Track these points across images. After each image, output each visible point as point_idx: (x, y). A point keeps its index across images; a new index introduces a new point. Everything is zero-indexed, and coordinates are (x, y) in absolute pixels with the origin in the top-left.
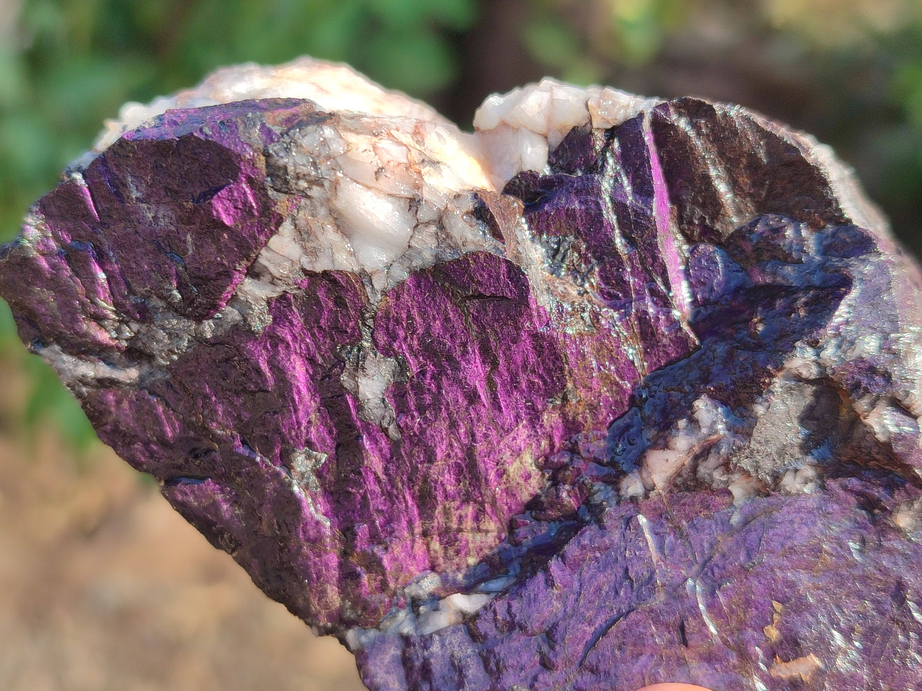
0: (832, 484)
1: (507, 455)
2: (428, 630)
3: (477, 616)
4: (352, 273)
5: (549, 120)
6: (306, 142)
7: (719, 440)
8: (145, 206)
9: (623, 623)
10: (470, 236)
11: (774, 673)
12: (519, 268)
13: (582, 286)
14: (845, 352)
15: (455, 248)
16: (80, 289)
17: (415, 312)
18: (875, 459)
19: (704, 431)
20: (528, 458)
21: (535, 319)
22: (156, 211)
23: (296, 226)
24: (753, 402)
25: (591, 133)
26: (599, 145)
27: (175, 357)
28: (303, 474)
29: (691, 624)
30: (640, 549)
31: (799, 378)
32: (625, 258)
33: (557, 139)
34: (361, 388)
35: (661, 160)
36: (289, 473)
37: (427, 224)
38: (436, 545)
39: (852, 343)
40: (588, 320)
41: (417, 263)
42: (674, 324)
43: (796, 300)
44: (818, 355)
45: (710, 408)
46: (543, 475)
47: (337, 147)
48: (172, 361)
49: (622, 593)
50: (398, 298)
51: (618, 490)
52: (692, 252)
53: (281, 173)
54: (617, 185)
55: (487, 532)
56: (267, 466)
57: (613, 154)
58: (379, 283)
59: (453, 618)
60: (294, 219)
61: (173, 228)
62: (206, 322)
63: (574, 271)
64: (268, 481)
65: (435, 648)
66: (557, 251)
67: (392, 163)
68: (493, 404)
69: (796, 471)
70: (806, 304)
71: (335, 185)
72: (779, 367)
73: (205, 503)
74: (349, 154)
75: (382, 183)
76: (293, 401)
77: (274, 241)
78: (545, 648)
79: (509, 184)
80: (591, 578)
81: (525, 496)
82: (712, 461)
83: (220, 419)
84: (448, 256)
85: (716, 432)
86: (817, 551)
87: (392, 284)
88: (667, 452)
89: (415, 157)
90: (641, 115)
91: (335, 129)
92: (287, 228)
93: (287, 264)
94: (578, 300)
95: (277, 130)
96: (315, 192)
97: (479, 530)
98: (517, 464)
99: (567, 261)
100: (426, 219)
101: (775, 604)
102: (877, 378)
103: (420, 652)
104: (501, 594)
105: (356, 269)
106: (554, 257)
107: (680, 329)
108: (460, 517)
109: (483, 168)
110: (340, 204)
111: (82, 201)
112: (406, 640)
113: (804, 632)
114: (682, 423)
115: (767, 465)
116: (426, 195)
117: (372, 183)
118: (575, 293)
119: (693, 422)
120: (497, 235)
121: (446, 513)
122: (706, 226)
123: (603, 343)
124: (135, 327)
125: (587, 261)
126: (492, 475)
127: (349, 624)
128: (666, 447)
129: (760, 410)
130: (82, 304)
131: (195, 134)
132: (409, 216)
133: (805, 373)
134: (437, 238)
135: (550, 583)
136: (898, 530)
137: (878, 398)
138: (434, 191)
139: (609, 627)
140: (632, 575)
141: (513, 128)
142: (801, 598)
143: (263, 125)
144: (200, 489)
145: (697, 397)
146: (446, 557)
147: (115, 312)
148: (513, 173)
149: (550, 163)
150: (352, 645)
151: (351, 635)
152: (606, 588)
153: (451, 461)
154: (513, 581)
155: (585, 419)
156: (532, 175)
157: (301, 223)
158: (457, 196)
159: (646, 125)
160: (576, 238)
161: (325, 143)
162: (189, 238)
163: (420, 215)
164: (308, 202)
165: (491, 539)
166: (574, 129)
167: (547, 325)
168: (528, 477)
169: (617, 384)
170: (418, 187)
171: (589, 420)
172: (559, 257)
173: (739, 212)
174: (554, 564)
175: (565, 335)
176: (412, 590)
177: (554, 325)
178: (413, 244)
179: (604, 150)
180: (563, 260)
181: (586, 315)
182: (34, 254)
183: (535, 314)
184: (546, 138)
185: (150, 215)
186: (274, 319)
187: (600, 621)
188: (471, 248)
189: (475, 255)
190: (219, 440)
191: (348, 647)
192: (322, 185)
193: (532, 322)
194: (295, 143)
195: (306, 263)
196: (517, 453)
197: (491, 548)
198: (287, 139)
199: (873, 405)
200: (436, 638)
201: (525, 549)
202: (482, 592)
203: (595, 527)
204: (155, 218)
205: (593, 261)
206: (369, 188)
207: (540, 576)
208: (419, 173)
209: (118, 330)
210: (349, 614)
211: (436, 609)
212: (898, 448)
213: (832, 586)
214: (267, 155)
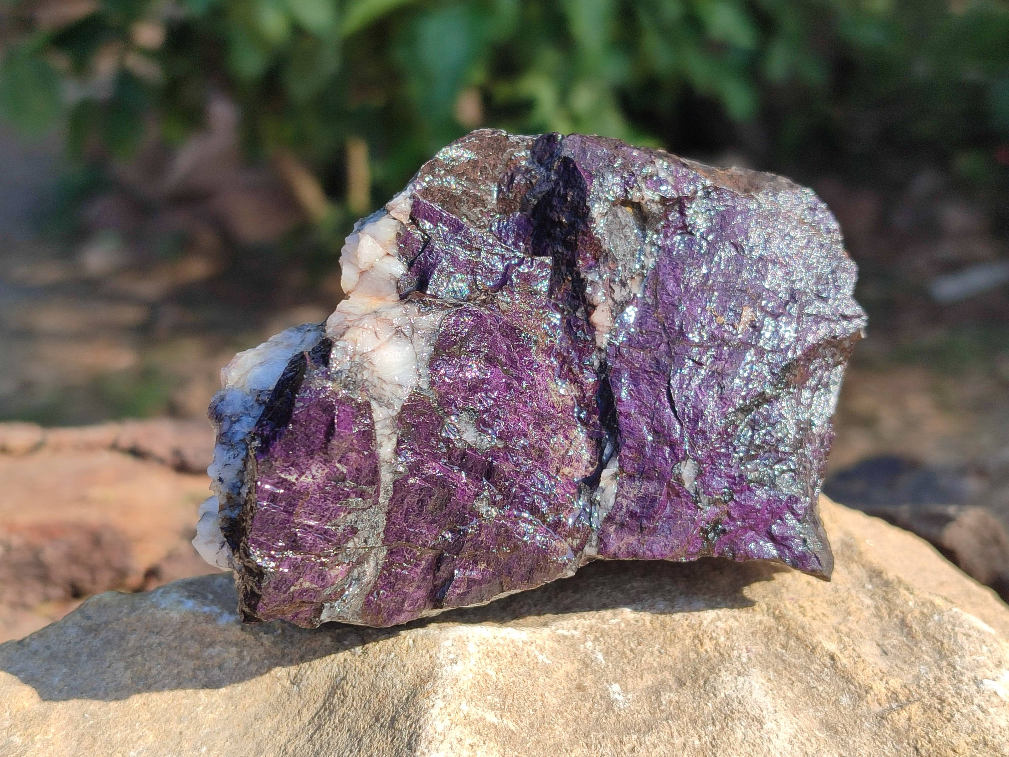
2: (612, 502)
3: (621, 468)
5: (382, 247)
8: (303, 478)
22: (311, 473)
23: (375, 399)
24: (601, 247)
33: (395, 249)
34: (468, 441)
36: (485, 518)
37: (413, 334)
41: (426, 359)
43: (559, 193)
46: (566, 385)
49: (657, 381)
50: (436, 383)
51: (600, 348)
56: (472, 528)
58: (425, 386)
59: (614, 483)
61: (327, 470)
64: (481, 533)
65: (625, 502)
68: (518, 380)
71: (369, 361)
72: (592, 221)
75: (382, 338)
80: (639, 393)
81: (571, 403)
82: (617, 288)
84: (434, 339)
87: (428, 380)
88: (598, 308)
90: (414, 198)
100: (411, 332)
103: (621, 513)
104: (616, 450)
112: (610, 518)
114: (588, 290)
116: (397, 324)
117: (379, 343)
119: (591, 284)
128: (594, 307)
129: (607, 247)
132: (404, 340)
139: (671, 398)
141: (369, 269)
145: (579, 274)
146: (576, 469)
149: (403, 262)
155: (551, 342)
157: (376, 396)
163: (407, 334)
164: (368, 382)
165: (581, 438)
166: (397, 236)
174: (620, 408)
178: (417, 351)
184: (388, 254)
185: (310, 480)
187: (665, 401)
196: (548, 388)
197: (586, 441)
200: (619, 499)
201: (598, 422)
202: (608, 460)
203: (612, 374)
204: (313, 477)
206: (380, 347)
207: (622, 419)
210: (576, 542)
211: (603, 490)
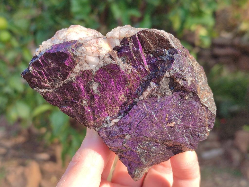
0: (174, 93)
1: (119, 96)
2: (110, 126)
3: (117, 123)
4: (90, 70)
5: (120, 36)
6: (79, 50)
7: (155, 89)
8: (52, 63)
9: (142, 121)
10: (109, 61)
11: (168, 126)
12: (118, 65)
13: (129, 65)
14: (174, 72)
15: (107, 63)
16: (41, 78)
17: (101, 75)
18: (181, 89)
19: (152, 88)
20: (123, 95)
21: (122, 73)
23: (79, 64)
24: (160, 82)
25: (127, 38)
26: (129, 40)
27: (60, 87)
28: (84, 103)
29: (153, 119)
30: (144, 108)
31: (167, 77)
32: (136, 59)
33: (121, 40)
34: (93, 88)
35: (140, 41)
36: (82, 104)
37: (101, 60)
38: (109, 112)
39: (175, 70)
40: (131, 71)
41: (100, 67)
42: (145, 69)
43: (165, 63)
44: (170, 73)
45: (153, 83)
46: (126, 98)
47: (85, 50)
48: (59, 87)
49: (141, 116)
50: (98, 73)
51: (139, 99)
52: (147, 55)
53: (76, 56)
54: (133, 47)
55: (117, 108)
56: (78, 103)
57: (131, 41)
58: (94, 71)
59: (114, 124)
60: (79, 63)
61: (57, 67)
62: (65, 81)
63: (127, 62)
64: (79, 105)
65: (111, 129)
66: (124, 59)
67: (94, 51)
68: (116, 88)
69: (168, 92)
70: (167, 64)
71: (85, 57)
72: (163, 76)
73: (68, 110)
74: (87, 51)
75: (93, 55)
76: (82, 92)
77: (76, 67)
78: (130, 127)
79: (114, 48)
80: (136, 114)
81: (123, 102)
82: (154, 92)
83: (69, 96)
84: (106, 65)
85: (154, 88)
86: (173, 105)
87: (96, 71)
89: (98, 48)
90: (136, 34)
91: (84, 47)
92: (78, 65)
93: (78, 70)
94: (128, 68)
95: (74, 49)
96: (82, 58)
97: (116, 108)
98: (121, 97)
99: (126, 61)
100: (101, 59)
101: (167, 114)
102: (180, 76)
103: (109, 130)
104: (121, 118)
105: (90, 69)
106: (123, 60)
107: (146, 70)
108: (113, 106)
109: (109, 45)
110: (86, 59)
111: (40, 63)
112: (106, 128)
113: (172, 118)
114: (148, 87)
115: (163, 92)
116: (101, 55)
117: (92, 55)
118: (128, 66)
119: (150, 86)
120: (114, 60)
121: (110, 106)
122: (149, 51)
123: (133, 75)
124: (52, 83)
125: (129, 60)
126: (117, 99)
127: (96, 127)
128: (146, 91)
129: (161, 83)
130: (42, 80)
131: (60, 51)
132: (98, 59)
133: (168, 76)
134: (103, 62)
135: (129, 116)
136: (186, 99)
137: (180, 79)
138: (102, 54)
139: (140, 122)
140: (143, 113)
141: (113, 38)
142: (171, 113)
143: (72, 48)
144: (66, 108)
145: (150, 82)
146: (111, 113)
147: (48, 81)
148: (114, 46)
149: (120, 44)
150: (97, 130)
151: (96, 129)
152: (139, 115)
153: (110, 98)
154: (123, 116)
155: (132, 87)
156: (118, 46)
157: (80, 64)
158: (106, 54)
159: (137, 36)
160: (127, 57)
161: (82, 50)
162: (60, 68)
163: (100, 59)
164: (81, 60)
165: (118, 109)
166: (124, 38)
167: (124, 73)
168: (123, 98)
169: (137, 81)
170: (99, 54)
171: (133, 88)
172: (124, 60)
173: (154, 48)
174: (129, 112)
175: (127, 74)
176: (106, 120)
177: (125, 73)
178: (99, 63)
179: (130, 41)
180: (125, 61)
181: (130, 70)
182: (32, 73)
183: (122, 72)
184: (119, 39)
186: (77, 79)
187: (139, 121)
188: (110, 63)
189: (110, 64)
190: (69, 100)
191: (96, 130)
192: (83, 57)
193: (121, 74)
194: (78, 51)
195: (81, 69)
196: (121, 95)
197: (118, 111)
198: (76, 50)
199: (180, 80)
200: (111, 127)
202: (118, 119)
203: (136, 105)
204: (54, 65)
205: (130, 60)
206: (91, 56)
207: (127, 115)
208: (99, 51)
209: (49, 84)
210: (95, 125)
211: (111, 122)
212: (185, 87)
213: (176, 110)
214: (73, 54)
